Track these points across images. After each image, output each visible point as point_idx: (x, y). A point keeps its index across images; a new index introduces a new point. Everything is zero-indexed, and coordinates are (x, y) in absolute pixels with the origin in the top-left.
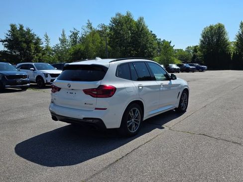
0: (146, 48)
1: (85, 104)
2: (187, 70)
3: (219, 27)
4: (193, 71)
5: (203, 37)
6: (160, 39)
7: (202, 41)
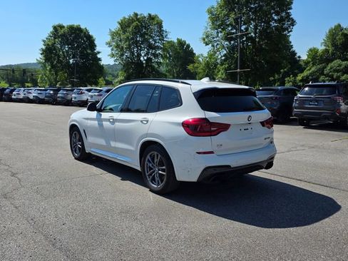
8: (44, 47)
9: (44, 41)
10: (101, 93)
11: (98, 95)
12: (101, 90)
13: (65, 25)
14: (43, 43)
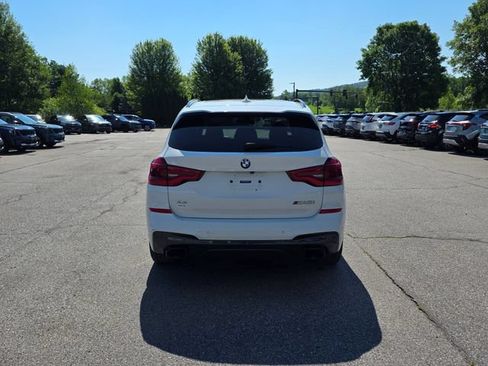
0: (24, 77)
1: (296, 203)
2: (125, 128)
3: (163, 47)
4: (134, 129)
5: (136, 63)
6: (46, 59)
7: (133, 71)
8: (362, 59)
9: (363, 50)
10: (393, 121)
11: (389, 124)
12: (395, 117)
13: (394, 24)
14: (362, 53)
